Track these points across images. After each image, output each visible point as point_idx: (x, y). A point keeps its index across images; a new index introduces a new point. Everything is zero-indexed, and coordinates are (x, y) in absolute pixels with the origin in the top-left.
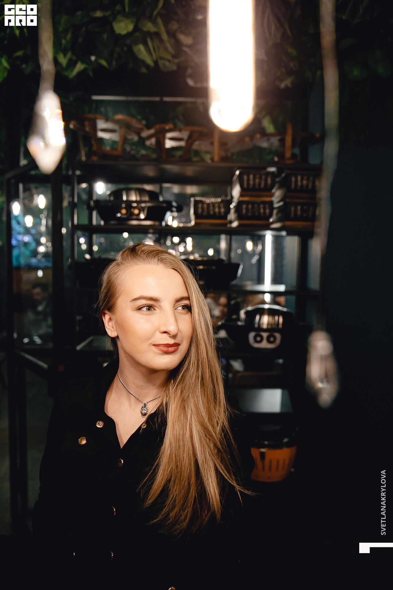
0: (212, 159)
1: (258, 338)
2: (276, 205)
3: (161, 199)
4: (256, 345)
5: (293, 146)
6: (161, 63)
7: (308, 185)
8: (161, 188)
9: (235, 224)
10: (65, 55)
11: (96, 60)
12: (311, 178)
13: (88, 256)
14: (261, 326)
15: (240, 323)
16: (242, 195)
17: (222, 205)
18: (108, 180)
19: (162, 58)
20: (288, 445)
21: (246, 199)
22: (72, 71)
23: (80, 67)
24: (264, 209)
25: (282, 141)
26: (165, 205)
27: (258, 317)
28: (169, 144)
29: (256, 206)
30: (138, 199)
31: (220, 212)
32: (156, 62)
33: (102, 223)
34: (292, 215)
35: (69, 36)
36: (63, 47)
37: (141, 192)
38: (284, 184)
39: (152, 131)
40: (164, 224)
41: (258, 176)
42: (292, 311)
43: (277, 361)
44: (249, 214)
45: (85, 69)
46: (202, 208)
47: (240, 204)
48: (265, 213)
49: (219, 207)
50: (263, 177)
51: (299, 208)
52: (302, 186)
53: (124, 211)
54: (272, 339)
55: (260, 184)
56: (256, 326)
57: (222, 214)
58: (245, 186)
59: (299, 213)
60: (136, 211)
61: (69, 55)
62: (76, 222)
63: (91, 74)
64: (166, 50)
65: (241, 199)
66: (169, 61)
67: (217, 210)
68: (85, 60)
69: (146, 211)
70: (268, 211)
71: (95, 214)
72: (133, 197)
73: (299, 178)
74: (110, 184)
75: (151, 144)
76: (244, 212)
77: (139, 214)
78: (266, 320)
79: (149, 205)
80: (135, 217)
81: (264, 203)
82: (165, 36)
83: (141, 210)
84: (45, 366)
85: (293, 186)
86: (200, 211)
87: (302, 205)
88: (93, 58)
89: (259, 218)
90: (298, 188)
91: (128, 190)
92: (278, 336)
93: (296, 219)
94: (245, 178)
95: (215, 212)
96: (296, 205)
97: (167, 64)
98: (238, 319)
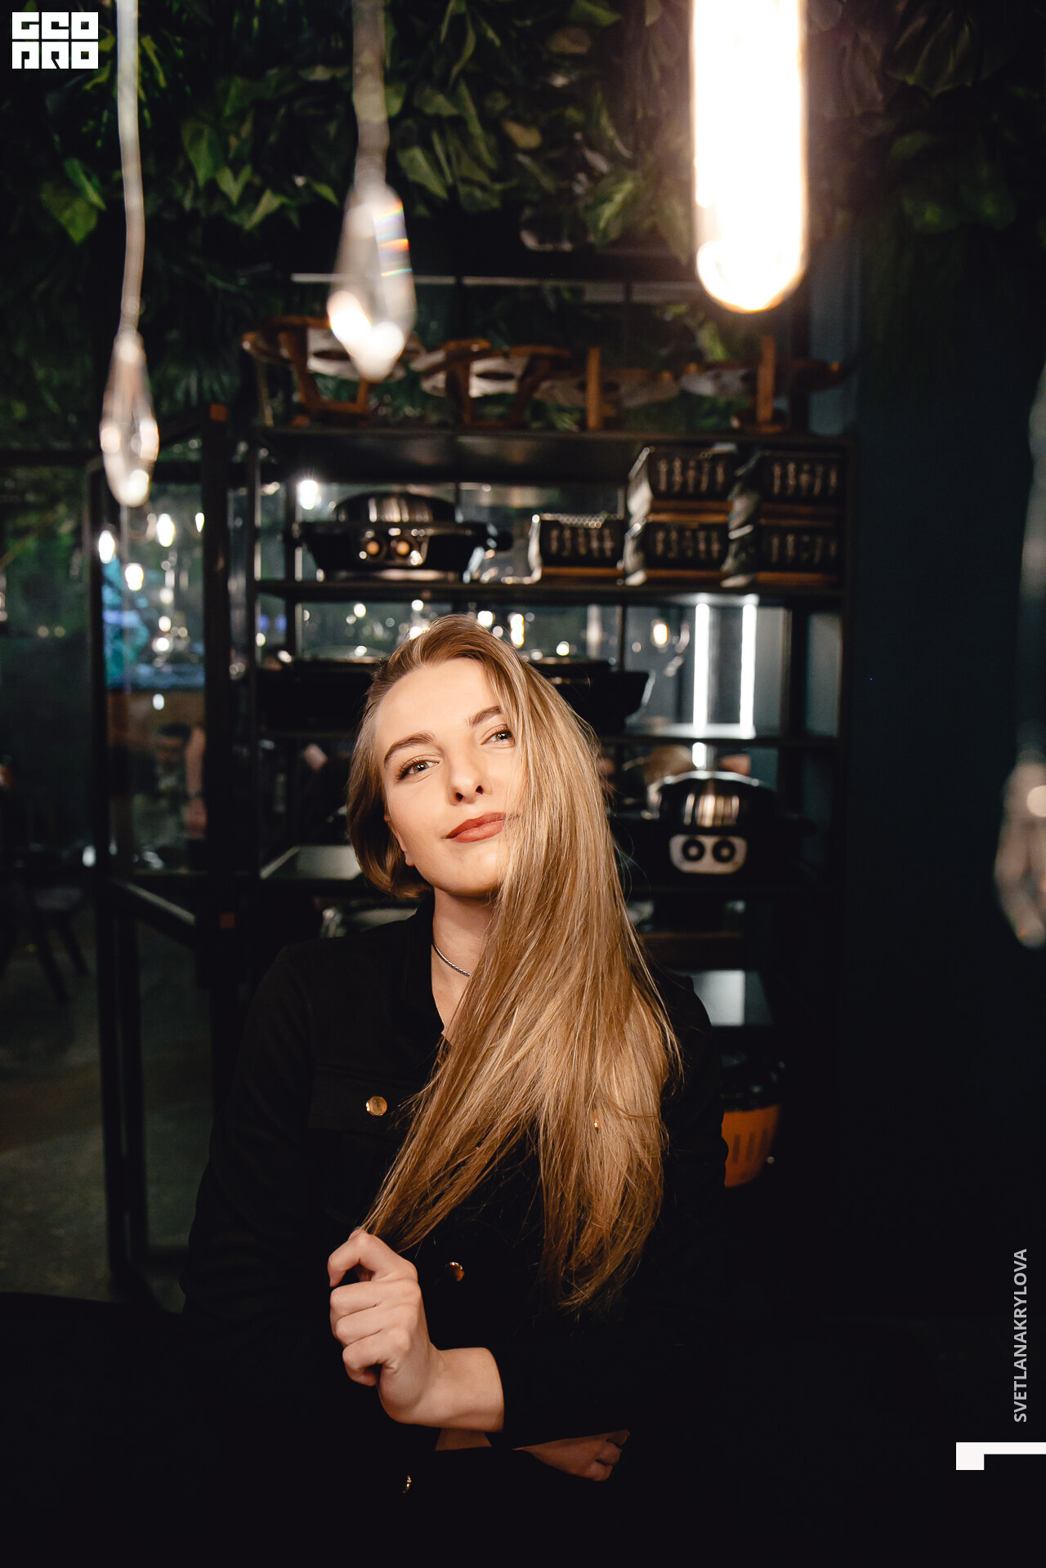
0: (582, 424)
1: (693, 851)
2: (735, 535)
3: (460, 518)
4: (688, 867)
5: (777, 392)
6: (463, 190)
7: (811, 486)
8: (458, 493)
9: (637, 579)
10: (236, 175)
11: (307, 186)
12: (820, 469)
13: (285, 657)
14: (698, 821)
15: (647, 815)
16: (653, 509)
17: (607, 532)
18: (330, 474)
19: (467, 181)
20: (761, 1102)
21: (663, 518)
22: (252, 211)
23: (269, 202)
24: (708, 541)
25: (750, 380)
26: (469, 532)
27: (690, 801)
28: (478, 388)
29: (688, 534)
30: (406, 518)
31: (601, 550)
32: (452, 190)
33: (320, 575)
34: (775, 557)
35: (246, 129)
36: (231, 154)
37: (412, 501)
38: (756, 483)
39: (438, 357)
40: (467, 577)
41: (692, 463)
42: (771, 785)
43: (730, 905)
44: (672, 555)
45: (282, 207)
46: (561, 539)
47: (649, 528)
48: (708, 550)
49: (601, 538)
50: (706, 467)
51: (790, 539)
52: (798, 486)
53: (373, 548)
54: (725, 852)
55: (698, 482)
56: (687, 820)
57: (608, 553)
58: (663, 486)
59: (790, 551)
60: (403, 548)
61: (246, 173)
62: (258, 573)
63: (294, 218)
64: (477, 160)
65: (652, 518)
66: (483, 187)
67: (595, 544)
68: (281, 185)
69: (425, 547)
70: (716, 547)
71: (299, 554)
72: (394, 514)
73: (791, 468)
74: (335, 484)
75: (435, 388)
76: (660, 548)
77: (407, 556)
78: (709, 807)
79: (430, 532)
80: (399, 561)
81: (707, 528)
82: (476, 128)
83: (414, 544)
84: (187, 916)
85: (776, 488)
86: (554, 546)
87: (798, 531)
88: (300, 181)
89: (695, 563)
90: (790, 491)
91: (382, 499)
92: (739, 844)
93: (782, 565)
94: (663, 467)
95: (589, 550)
96: (783, 533)
97: (478, 194)
98: (644, 804)
